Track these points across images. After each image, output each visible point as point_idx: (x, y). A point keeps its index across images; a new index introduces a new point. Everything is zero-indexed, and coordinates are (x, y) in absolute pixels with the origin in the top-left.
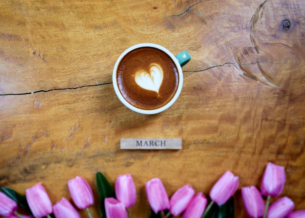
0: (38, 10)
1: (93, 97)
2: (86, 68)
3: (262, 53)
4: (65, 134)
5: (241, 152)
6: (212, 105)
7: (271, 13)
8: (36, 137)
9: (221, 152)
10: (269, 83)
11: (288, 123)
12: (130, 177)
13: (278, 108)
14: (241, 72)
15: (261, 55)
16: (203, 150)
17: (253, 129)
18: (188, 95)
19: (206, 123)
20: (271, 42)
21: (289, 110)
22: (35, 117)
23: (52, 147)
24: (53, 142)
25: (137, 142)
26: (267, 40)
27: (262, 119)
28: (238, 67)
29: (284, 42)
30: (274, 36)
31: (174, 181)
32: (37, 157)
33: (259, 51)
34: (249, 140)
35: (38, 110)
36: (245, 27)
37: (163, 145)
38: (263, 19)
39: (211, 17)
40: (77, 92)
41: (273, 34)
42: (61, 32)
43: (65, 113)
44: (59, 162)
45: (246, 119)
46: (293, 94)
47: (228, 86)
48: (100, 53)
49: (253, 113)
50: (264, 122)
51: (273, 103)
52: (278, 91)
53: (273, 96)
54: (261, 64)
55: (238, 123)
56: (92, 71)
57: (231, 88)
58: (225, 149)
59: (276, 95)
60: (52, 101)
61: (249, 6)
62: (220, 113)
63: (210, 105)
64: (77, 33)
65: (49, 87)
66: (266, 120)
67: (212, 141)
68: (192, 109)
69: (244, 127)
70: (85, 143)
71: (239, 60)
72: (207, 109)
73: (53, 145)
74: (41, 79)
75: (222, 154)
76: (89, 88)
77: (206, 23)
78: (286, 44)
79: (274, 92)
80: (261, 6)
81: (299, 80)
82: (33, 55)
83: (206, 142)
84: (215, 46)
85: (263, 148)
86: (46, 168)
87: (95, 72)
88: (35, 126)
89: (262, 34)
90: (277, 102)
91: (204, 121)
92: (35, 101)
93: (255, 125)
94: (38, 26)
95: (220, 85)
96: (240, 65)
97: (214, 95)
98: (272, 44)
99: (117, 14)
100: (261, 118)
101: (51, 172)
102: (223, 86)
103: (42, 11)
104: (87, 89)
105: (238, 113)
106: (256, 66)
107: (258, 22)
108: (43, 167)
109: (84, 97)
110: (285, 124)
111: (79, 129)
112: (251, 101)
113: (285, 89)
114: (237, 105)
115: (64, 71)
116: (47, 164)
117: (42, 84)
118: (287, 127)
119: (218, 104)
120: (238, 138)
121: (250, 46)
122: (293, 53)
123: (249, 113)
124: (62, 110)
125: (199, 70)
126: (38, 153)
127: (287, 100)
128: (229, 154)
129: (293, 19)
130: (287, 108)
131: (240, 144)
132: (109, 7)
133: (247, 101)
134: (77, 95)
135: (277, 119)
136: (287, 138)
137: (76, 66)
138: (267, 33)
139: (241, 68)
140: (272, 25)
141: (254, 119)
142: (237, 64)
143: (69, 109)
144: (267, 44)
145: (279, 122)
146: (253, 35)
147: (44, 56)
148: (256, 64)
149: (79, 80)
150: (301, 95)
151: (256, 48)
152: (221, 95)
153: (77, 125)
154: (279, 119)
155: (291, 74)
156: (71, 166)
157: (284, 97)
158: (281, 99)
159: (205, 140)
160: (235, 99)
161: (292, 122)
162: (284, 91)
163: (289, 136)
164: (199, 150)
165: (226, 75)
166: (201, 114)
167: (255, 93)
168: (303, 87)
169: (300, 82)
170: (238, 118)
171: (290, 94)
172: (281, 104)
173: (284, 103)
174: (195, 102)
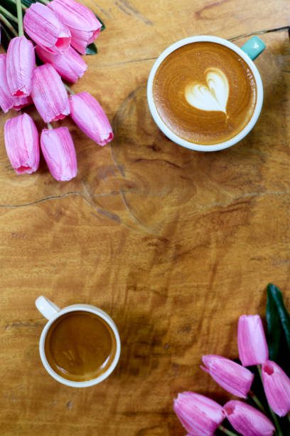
3: (130, 176)
6: (44, 263)
10: (141, 227)
11: (171, 294)
13: (156, 270)
14: (95, 209)
15: (129, 179)
16: (27, 336)
17: (113, 304)
18: (4, 245)
19: (33, 293)
20: (146, 157)
21: (174, 273)
26: (140, 154)
27: (128, 288)
28: (90, 199)
29: (166, 157)
30: (153, 147)
33: (126, 173)
41: (151, 144)
45: (101, 286)
46: (181, 246)
47: (72, 231)
49: (112, 277)
50: (131, 293)
51: (147, 261)
52: (155, 241)
53: (147, 249)
54: (128, 195)
57: (76, 234)
59: (152, 248)
62: (57, 276)
63: (39, 263)
66: (135, 288)
67: (42, 321)
68: (10, 269)
72: (35, 270)
78: (172, 161)
79: (149, 241)
81: (193, 222)
83: (32, 324)
90: (154, 259)
91: (31, 289)
93: (116, 296)
95: (59, 229)
96: (92, 196)
97: (48, 245)
98: (147, 161)
100: (125, 286)
102: (64, 230)
105: (87, 277)
106: (120, 197)
110: (166, 297)
112: (109, 257)
113: (168, 238)
114: (85, 262)
118: (170, 300)
119: (54, 261)
122: (182, 177)
123: (105, 277)
125: (22, 204)
127: (171, 256)
130: (170, 270)
133: (102, 258)
135: (152, 287)
136: (169, 319)
138: (141, 144)
139: (94, 200)
141: (113, 287)
142: (87, 195)
144: (140, 160)
145: (155, 292)
150: (194, 249)
151: (121, 168)
154: (156, 287)
155: (178, 213)
157: (166, 251)
158: (161, 254)
159: (31, 320)
160: (82, 253)
161: (178, 293)
162: (165, 241)
163: (172, 315)
164: (22, 336)
165: (68, 212)
166: (25, 277)
167: (117, 244)
168: (198, 234)
169: (194, 225)
170: (86, 285)
171: (176, 246)
172: (160, 262)
173: (166, 262)
174: (15, 257)
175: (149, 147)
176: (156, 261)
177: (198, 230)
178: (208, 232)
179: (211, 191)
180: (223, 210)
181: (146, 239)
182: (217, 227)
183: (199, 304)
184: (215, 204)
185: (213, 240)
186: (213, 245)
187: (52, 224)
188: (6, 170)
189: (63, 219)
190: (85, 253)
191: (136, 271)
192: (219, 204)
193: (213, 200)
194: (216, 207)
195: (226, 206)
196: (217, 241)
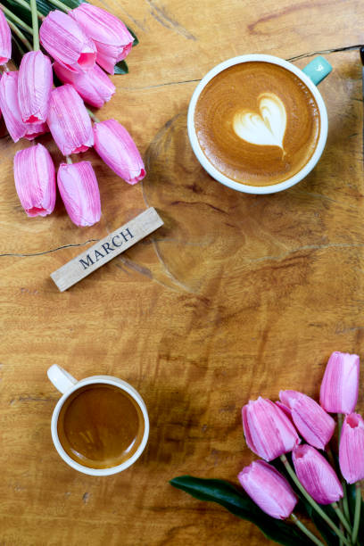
6: (58, 325)
10: (178, 284)
11: (211, 365)
13: (194, 336)
14: (121, 260)
16: (37, 413)
17: (141, 376)
18: (11, 302)
19: (44, 361)
20: (185, 200)
21: (215, 339)
26: (178, 196)
27: (160, 357)
29: (209, 201)
30: (193, 188)
41: (191, 184)
45: (127, 354)
46: (224, 308)
47: (94, 287)
49: (141, 343)
50: (163, 363)
51: (183, 325)
52: (194, 300)
53: (183, 310)
54: (162, 244)
57: (98, 290)
59: (190, 309)
62: (75, 341)
63: (53, 325)
66: (168, 358)
68: (17, 331)
78: (216, 205)
79: (186, 301)
80: (168, 124)
81: (240, 279)
83: (43, 398)
90: (192, 323)
91: (40, 356)
93: (144, 367)
97: (64, 304)
98: (186, 204)
100: (156, 354)
105: (111, 343)
106: (153, 248)
110: (206, 368)
112: (138, 320)
113: (209, 298)
114: (108, 325)
118: (210, 372)
119: (70, 323)
122: (228, 225)
123: (133, 343)
125: (34, 252)
127: (212, 320)
130: (212, 336)
133: (129, 320)
135: (189, 357)
136: (209, 396)
140: (189, 165)
141: (142, 356)
144: (177, 202)
145: (193, 362)
148: (153, 244)
150: (241, 311)
154: (194, 357)
155: (222, 267)
157: (206, 313)
158: (200, 316)
159: (42, 394)
160: (105, 315)
161: (220, 365)
162: (205, 301)
163: (212, 391)
164: (30, 412)
166: (36, 341)
167: (147, 303)
168: (246, 293)
169: (242, 283)
170: (109, 353)
171: (219, 307)
172: (199, 327)
173: (206, 326)
174: (24, 317)
175: (189, 187)
176: (195, 325)
177: (247, 289)
178: (258, 292)
179: (263, 242)
180: (277, 265)
181: (182, 298)
182: (269, 286)
183: (246, 378)
184: (266, 258)
185: (264, 302)
186: (264, 307)
188: (15, 211)
190: (108, 314)
191: (170, 336)
192: (272, 257)
193: (265, 252)
194: (268, 261)
195: (280, 260)
196: (269, 303)
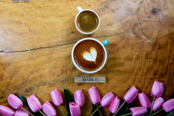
0: (31, 8)
1: (60, 51)
2: (57, 37)
3: (143, 26)
4: (47, 71)
5: (136, 75)
6: (120, 52)
7: (147, 6)
8: (32, 73)
9: (126, 76)
10: (148, 40)
11: (158, 59)
12: (81, 91)
13: (153, 52)
14: (134, 35)
15: (143, 27)
16: (117, 75)
17: (142, 63)
20: (147, 20)
21: (158, 53)
22: (31, 62)
23: (41, 77)
24: (40, 75)
25: (83, 79)
26: (145, 19)
27: (146, 58)
28: (132, 33)
29: (154, 20)
30: (149, 17)
31: (103, 91)
32: (33, 83)
33: (142, 25)
34: (140, 69)
35: (32, 59)
36: (134, 13)
37: (96, 80)
38: (143, 9)
39: (117, 9)
40: (52, 49)
41: (148, 16)
42: (43, 19)
43: (46, 60)
44: (44, 85)
45: (138, 58)
46: (160, 45)
48: (63, 29)
49: (141, 55)
50: (147, 60)
52: (152, 44)
53: (150, 46)
54: (143, 31)
55: (133, 61)
56: (59, 38)
57: (129, 43)
58: (128, 74)
59: (151, 46)
60: (39, 54)
61: (136, 3)
62: (124, 56)
63: (119, 53)
64: (51, 19)
65: (38, 47)
66: (148, 58)
67: (121, 70)
69: (137, 63)
70: (57, 75)
71: (132, 30)
72: (118, 55)
73: (41, 76)
74: (33, 43)
75: (127, 76)
76: (58, 47)
77: (115, 12)
79: (150, 44)
80: (141, 2)
82: (28, 31)
83: (118, 71)
84: (120, 23)
85: (147, 73)
86: (38, 88)
87: (61, 39)
88: (31, 67)
89: (143, 16)
90: (152, 49)
92: (30, 54)
94: (31, 17)
96: (133, 32)
97: (121, 47)
98: (148, 21)
99: (71, 9)
100: (145, 58)
101: (40, 90)
102: (125, 42)
103: (33, 9)
104: (57, 47)
105: (133, 56)
106: (141, 32)
107: (140, 10)
108: (36, 88)
109: (56, 51)
111: (54, 67)
112: (139, 49)
113: (156, 43)
114: (132, 51)
115: (45, 39)
116: (38, 86)
117: (34, 46)
118: (158, 61)
119: (123, 52)
120: (134, 68)
121: (137, 22)
122: (158, 25)
123: (139, 55)
124: (45, 58)
126: (33, 81)
128: (130, 76)
129: (157, 8)
131: (135, 71)
132: (67, 6)
133: (137, 50)
134: (52, 50)
135: (153, 58)
136: (158, 67)
137: (51, 36)
138: (145, 16)
139: (133, 33)
140: (147, 12)
141: (141, 58)
142: (131, 32)
143: (48, 58)
144: (145, 21)
145: (154, 59)
146: (138, 17)
147: (34, 31)
148: (141, 31)
149: (53, 43)
150: (164, 45)
151: (140, 23)
152: (125, 47)
153: (53, 66)
154: (154, 57)
155: (158, 35)
156: (51, 87)
157: (156, 47)
158: (154, 47)
159: (118, 70)
160: (131, 49)
161: (160, 59)
162: (155, 44)
163: (159, 66)
164: (115, 75)
165: (126, 37)
167: (141, 45)
168: (164, 41)
169: (163, 39)
170: (133, 58)
171: (158, 45)
172: (154, 50)
173: (156, 50)
174: (112, 51)
176: (153, 50)
177: (164, 40)
178: (167, 40)
179: (167, 28)
180: (171, 34)
181: (149, 43)
182: (170, 39)
183: (167, 62)
184: (168, 32)
185: (169, 43)
186: (169, 44)
187: (122, 41)
189: (125, 39)
190: (132, 49)
191: (148, 53)
192: (170, 32)
193: (168, 31)
195: (171, 32)
196: (170, 43)
